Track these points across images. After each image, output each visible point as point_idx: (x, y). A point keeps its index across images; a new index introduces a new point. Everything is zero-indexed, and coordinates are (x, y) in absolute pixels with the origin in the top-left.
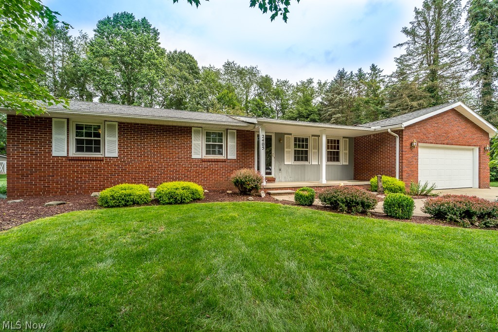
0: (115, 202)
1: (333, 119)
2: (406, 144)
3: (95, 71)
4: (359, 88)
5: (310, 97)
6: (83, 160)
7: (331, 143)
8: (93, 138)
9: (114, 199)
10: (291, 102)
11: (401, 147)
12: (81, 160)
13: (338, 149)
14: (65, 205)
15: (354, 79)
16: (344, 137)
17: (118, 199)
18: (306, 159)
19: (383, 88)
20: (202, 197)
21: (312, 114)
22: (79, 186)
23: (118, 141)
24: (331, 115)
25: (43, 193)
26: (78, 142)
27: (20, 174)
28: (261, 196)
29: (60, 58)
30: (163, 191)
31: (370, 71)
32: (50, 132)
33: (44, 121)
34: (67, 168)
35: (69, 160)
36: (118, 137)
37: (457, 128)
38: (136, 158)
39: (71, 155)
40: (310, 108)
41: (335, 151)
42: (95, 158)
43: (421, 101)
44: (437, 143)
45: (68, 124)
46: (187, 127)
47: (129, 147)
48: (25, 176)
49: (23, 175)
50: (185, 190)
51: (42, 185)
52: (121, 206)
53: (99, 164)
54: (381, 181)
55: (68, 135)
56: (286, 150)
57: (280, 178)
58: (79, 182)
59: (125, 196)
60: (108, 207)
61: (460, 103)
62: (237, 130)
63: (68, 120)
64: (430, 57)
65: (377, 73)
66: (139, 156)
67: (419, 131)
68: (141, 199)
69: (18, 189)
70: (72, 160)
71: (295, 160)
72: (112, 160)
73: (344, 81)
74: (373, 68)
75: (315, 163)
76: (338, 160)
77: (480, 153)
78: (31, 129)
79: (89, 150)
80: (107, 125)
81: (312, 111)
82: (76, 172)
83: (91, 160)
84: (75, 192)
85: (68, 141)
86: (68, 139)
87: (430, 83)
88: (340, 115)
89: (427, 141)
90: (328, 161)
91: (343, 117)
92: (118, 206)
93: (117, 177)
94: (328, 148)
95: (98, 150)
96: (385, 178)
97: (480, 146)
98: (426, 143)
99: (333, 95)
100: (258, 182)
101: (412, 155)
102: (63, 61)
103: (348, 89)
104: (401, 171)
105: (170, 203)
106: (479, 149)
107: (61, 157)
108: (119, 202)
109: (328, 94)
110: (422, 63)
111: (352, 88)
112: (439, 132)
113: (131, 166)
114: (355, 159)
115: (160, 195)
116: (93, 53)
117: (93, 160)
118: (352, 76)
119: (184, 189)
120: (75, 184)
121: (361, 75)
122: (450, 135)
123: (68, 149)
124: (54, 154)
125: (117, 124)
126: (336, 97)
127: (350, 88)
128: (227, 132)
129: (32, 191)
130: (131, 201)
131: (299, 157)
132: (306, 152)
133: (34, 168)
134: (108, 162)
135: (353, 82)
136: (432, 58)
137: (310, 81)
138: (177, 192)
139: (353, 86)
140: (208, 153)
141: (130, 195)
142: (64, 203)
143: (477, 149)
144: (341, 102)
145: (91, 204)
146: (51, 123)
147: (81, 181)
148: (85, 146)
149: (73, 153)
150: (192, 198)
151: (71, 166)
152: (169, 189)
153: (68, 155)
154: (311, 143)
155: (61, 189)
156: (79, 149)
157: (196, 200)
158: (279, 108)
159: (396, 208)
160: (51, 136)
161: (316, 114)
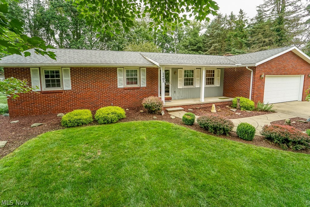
0: (72, 124)
1: (213, 47)
2: (257, 76)
3: (55, 18)
4: (231, 25)
5: (197, 31)
6: (51, 93)
7: (209, 73)
8: (55, 79)
9: (70, 122)
10: (185, 33)
11: (254, 78)
12: (50, 93)
13: (214, 76)
14: (43, 126)
15: (227, 19)
16: (217, 69)
17: (73, 122)
18: (192, 84)
19: (246, 26)
20: (125, 116)
21: (198, 43)
22: (50, 109)
23: (71, 79)
24: (211, 44)
25: (30, 114)
26: (47, 81)
27: (15, 103)
28: (161, 114)
29: (32, 10)
30: (100, 115)
31: (239, 14)
32: (29, 76)
33: (25, 70)
34: (42, 98)
35: (43, 93)
36: (71, 77)
37: (292, 63)
38: (82, 90)
39: (43, 90)
40: (197, 39)
41: (211, 78)
42: (58, 91)
43: (271, 38)
44: (277, 74)
45: (40, 71)
46: (114, 68)
47: (78, 83)
48: (18, 104)
49: (17, 104)
50: (113, 115)
51: (28, 109)
52: (75, 126)
53: (60, 94)
54: (239, 102)
55: (40, 77)
56: (179, 79)
57: (175, 97)
58: (49, 106)
59: (77, 120)
60: (68, 127)
61: (295, 47)
62: (147, 68)
63: (40, 68)
64: (279, 6)
65: (243, 15)
66: (85, 89)
67: (266, 67)
68: (87, 121)
70: (44, 93)
71: (185, 85)
72: (68, 92)
73: (221, 20)
74: (241, 12)
75: (198, 86)
76: (213, 83)
77: (305, 78)
78: (18, 75)
79: (54, 86)
80: (64, 70)
81: (199, 41)
82: (47, 100)
83: (55, 93)
84: (48, 112)
85: (41, 81)
86: (40, 80)
87: (278, 26)
88: (217, 44)
89: (271, 73)
90: (206, 84)
91: (219, 45)
92: (73, 126)
93: (72, 102)
94: (207, 76)
95: (59, 85)
96: (242, 99)
97: (305, 74)
98: (271, 74)
99: (213, 30)
100: (159, 106)
101: (261, 83)
102: (34, 11)
103: (223, 25)
104: (253, 94)
105: (105, 123)
106: (305, 76)
107: (37, 91)
108: (74, 124)
109: (210, 29)
110: (273, 10)
111: (226, 25)
112: (279, 67)
113: (80, 95)
114: (225, 83)
115: (98, 118)
116: (53, 5)
117: (57, 93)
118: (226, 16)
119: (113, 113)
120: (47, 107)
121: (232, 17)
122: (286, 68)
123: (41, 86)
125: (69, 68)
126: (215, 32)
127: (225, 25)
128: (140, 69)
130: (81, 123)
131: (187, 83)
132: (192, 79)
133: (22, 99)
134: (66, 93)
135: (227, 20)
136: (280, 7)
138: (109, 116)
139: (226, 23)
140: (128, 83)
141: (80, 119)
142: (42, 125)
143: (303, 76)
144: (219, 35)
145: (57, 124)
146: (30, 71)
147: (50, 106)
148: (51, 83)
149: (45, 89)
150: (118, 119)
151: (44, 97)
152: (103, 114)
153: (41, 90)
154: (195, 74)
155: (39, 111)
156: (48, 86)
157: (121, 119)
158: (177, 37)
159: (244, 134)
160: (31, 79)
161: (201, 43)
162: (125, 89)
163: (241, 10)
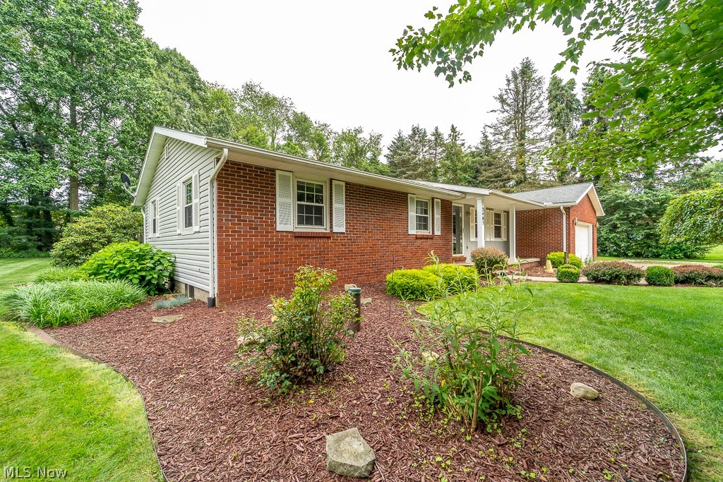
2: (571, 221)
6: (310, 237)
8: (314, 204)
11: (568, 224)
23: (345, 209)
25: (265, 291)
26: (300, 209)
27: (236, 262)
32: (273, 192)
33: (265, 173)
35: (295, 237)
36: (346, 203)
38: (361, 234)
39: (295, 230)
45: (293, 181)
46: (404, 194)
47: (355, 218)
48: (243, 265)
49: (240, 263)
51: (264, 278)
53: (326, 243)
55: (293, 197)
56: (471, 224)
62: (441, 200)
63: (293, 174)
65: (456, 136)
66: (364, 232)
69: (233, 288)
70: (298, 237)
72: (339, 237)
74: (453, 129)
77: (593, 229)
78: (250, 185)
79: (309, 221)
80: (335, 185)
82: (302, 256)
85: (293, 207)
86: (293, 204)
89: (578, 218)
95: (319, 222)
106: (593, 226)
107: (286, 232)
113: (357, 245)
121: (437, 135)
122: (585, 213)
123: (293, 220)
124: (279, 227)
125: (344, 184)
128: (433, 201)
129: (252, 290)
133: (254, 250)
134: (335, 240)
137: (359, 131)
143: (591, 225)
146: (275, 178)
148: (305, 215)
149: (295, 227)
151: (298, 246)
155: (286, 282)
156: (301, 220)
160: (275, 199)
162: (417, 238)
163: (453, 126)
